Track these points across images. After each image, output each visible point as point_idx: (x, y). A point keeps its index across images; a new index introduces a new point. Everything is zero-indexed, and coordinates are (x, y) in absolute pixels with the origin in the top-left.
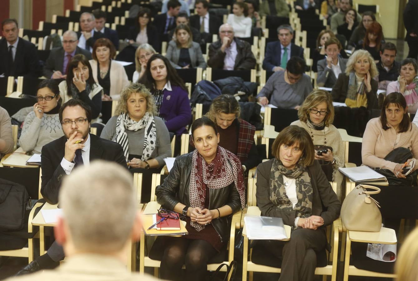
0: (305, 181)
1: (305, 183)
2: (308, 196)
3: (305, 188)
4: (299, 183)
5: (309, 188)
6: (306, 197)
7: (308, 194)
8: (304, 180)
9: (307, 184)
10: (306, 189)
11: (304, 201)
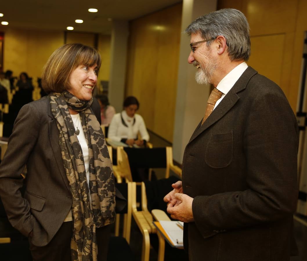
0: (94, 129)
1: (94, 132)
2: (101, 150)
3: (95, 139)
4: (87, 132)
5: (100, 139)
6: (99, 153)
7: (101, 148)
8: (93, 127)
9: (97, 133)
10: (98, 140)
11: (97, 159)
